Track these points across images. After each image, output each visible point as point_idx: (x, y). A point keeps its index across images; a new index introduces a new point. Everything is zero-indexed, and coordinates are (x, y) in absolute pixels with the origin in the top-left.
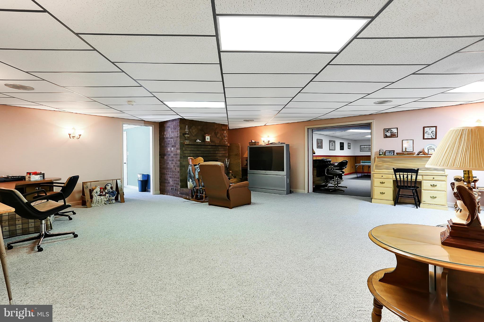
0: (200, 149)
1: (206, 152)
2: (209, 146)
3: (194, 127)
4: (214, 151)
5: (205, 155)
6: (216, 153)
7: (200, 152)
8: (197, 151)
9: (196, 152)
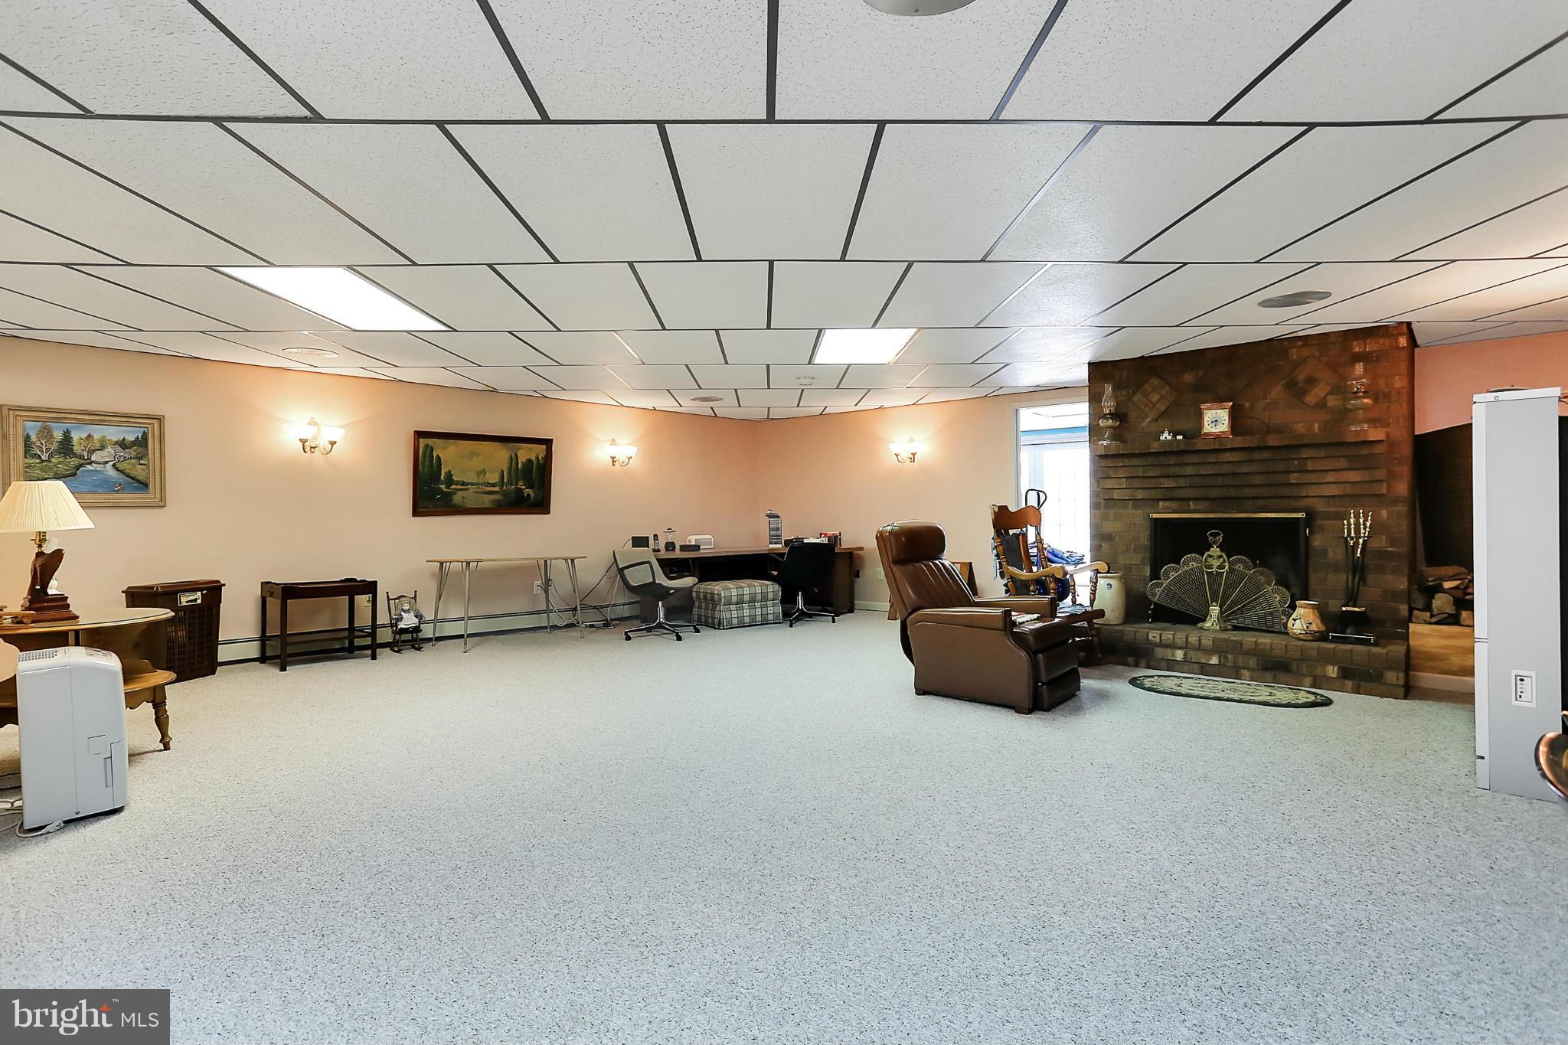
0: (1177, 470)
1: (1220, 481)
2: (1228, 454)
3: (1156, 383)
4: (1268, 473)
5: (1214, 493)
6: (1293, 481)
7: (1181, 482)
8: (1165, 480)
9: (1161, 484)
